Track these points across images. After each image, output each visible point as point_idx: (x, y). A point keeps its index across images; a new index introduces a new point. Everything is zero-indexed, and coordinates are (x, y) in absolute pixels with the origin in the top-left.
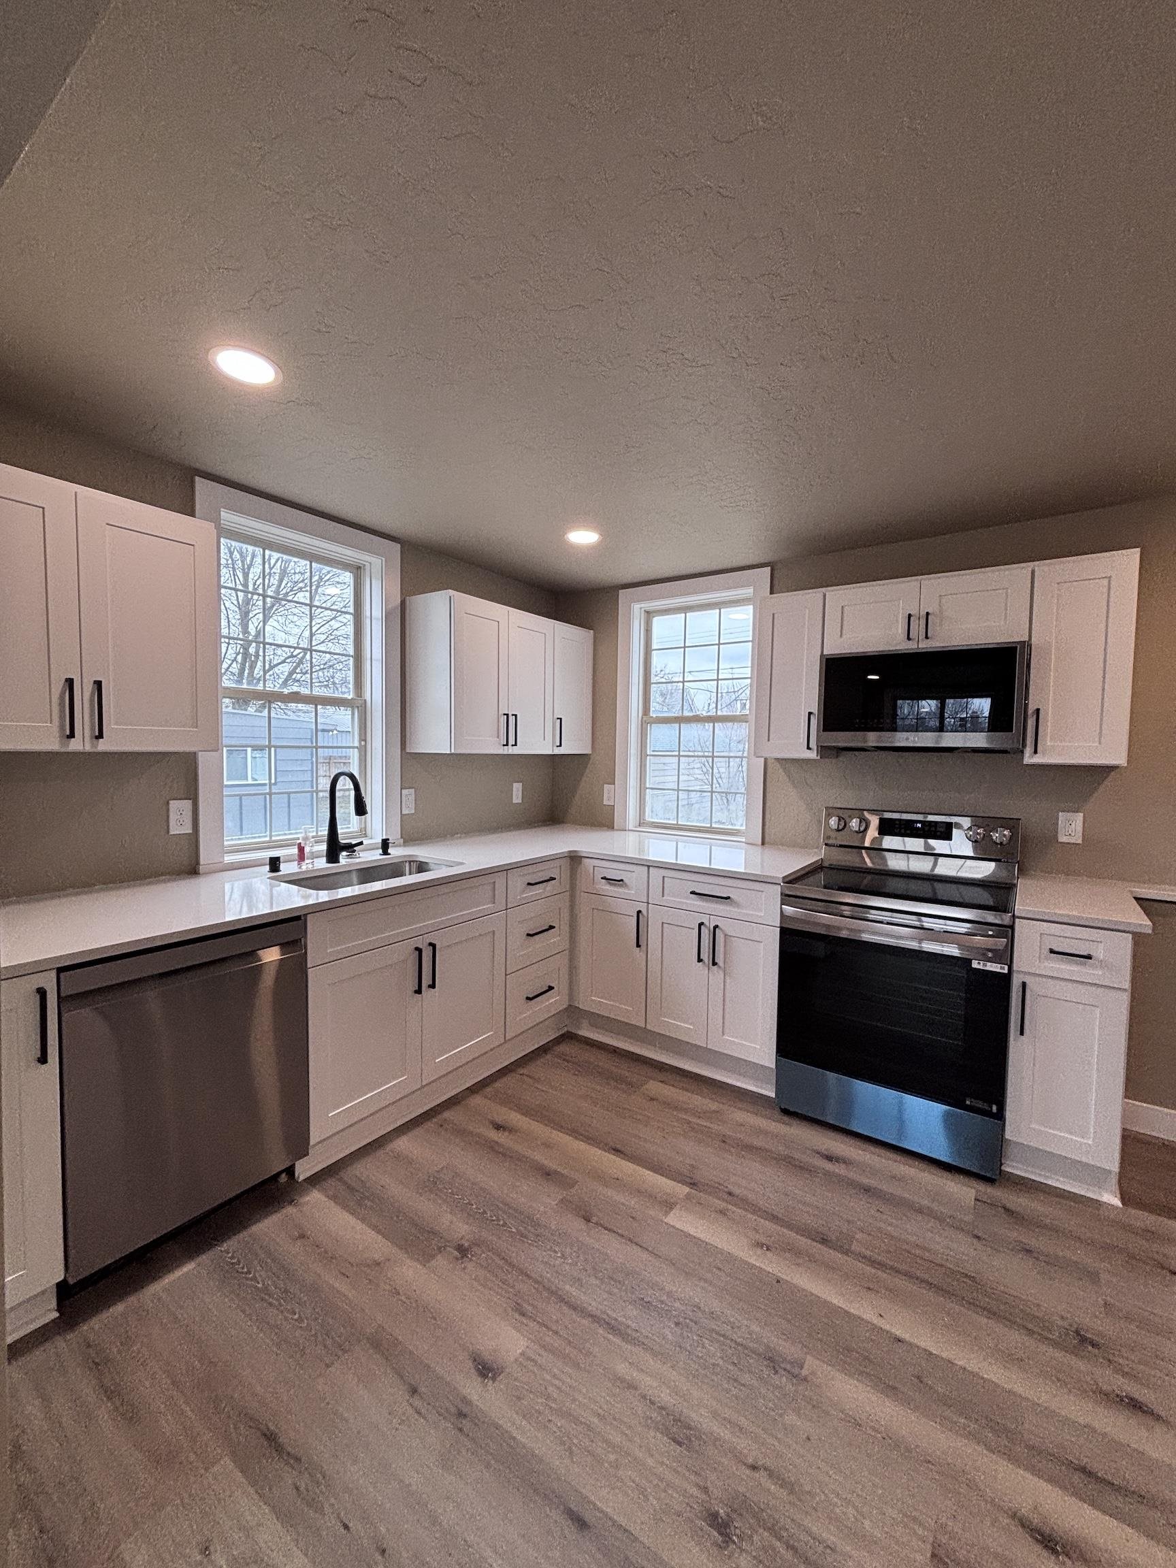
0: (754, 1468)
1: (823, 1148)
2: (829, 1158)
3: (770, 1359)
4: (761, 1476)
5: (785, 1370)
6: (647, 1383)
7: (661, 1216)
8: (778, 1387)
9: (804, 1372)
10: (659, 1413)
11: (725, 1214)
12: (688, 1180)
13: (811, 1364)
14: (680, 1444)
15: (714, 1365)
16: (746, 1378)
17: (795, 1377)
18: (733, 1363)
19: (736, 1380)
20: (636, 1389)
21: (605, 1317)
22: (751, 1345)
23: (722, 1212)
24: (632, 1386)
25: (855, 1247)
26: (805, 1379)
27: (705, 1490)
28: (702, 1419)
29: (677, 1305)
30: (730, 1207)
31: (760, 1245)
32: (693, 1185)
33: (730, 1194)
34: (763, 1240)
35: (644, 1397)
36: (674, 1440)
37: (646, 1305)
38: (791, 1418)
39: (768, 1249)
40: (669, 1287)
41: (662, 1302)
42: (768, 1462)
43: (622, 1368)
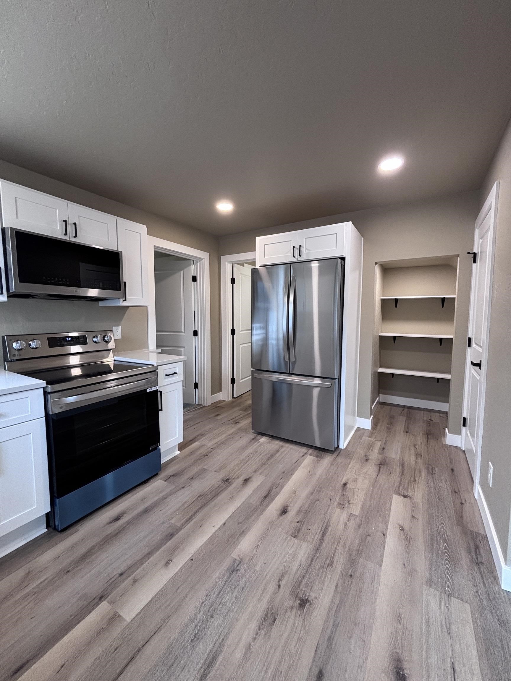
0: (279, 586)
1: (108, 520)
2: (117, 519)
3: (233, 572)
4: (282, 583)
5: (237, 566)
6: (247, 636)
7: (123, 625)
8: (245, 570)
9: (238, 559)
10: (263, 629)
11: (137, 580)
12: (97, 600)
13: (234, 555)
14: (275, 619)
15: (236, 598)
16: (242, 583)
17: (240, 563)
18: (235, 588)
19: (243, 589)
20: (250, 645)
21: (202, 670)
22: (225, 578)
23: (135, 581)
24: (248, 648)
25: (179, 524)
26: (241, 559)
27: (292, 608)
28: (262, 606)
29: (199, 616)
30: (133, 575)
31: (167, 564)
32: (101, 598)
33: (121, 574)
34: (163, 562)
35: (255, 639)
36: (274, 621)
37: (196, 638)
38: (258, 568)
39: (171, 561)
40: (186, 620)
41: (196, 626)
42: (277, 581)
43: (239, 654)
